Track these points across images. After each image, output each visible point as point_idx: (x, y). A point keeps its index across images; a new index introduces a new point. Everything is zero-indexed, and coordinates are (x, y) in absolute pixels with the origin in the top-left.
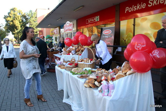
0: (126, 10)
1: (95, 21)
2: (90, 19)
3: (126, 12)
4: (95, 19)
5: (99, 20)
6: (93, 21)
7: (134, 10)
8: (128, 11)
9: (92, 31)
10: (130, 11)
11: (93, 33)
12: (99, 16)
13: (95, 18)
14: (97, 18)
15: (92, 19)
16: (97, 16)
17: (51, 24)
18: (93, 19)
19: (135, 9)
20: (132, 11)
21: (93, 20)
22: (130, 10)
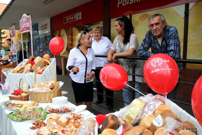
0: (119, 3)
1: (75, 19)
2: (68, 17)
3: (118, 7)
4: (75, 17)
6: (73, 20)
7: (130, 3)
8: (121, 5)
9: (72, 34)
11: (73, 37)
13: (76, 15)
14: (78, 16)
15: (71, 16)
16: (78, 12)
18: (73, 16)
19: (131, 2)
20: (128, 4)
21: (73, 18)
22: (124, 4)
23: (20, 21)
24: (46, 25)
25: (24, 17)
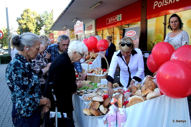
0: (155, 5)
1: (116, 20)
2: (111, 19)
3: (154, 8)
4: (116, 19)
5: (121, 20)
6: (114, 21)
7: (165, 5)
8: (157, 7)
9: (113, 33)
10: (159, 7)
11: (114, 36)
12: (121, 15)
13: (117, 16)
14: (119, 17)
15: (113, 18)
16: (119, 14)
17: (66, 26)
18: (115, 18)
19: (166, 3)
20: (163, 5)
21: (114, 20)
22: (160, 5)
23: (75, 26)
24: (91, 26)
25: (78, 23)
